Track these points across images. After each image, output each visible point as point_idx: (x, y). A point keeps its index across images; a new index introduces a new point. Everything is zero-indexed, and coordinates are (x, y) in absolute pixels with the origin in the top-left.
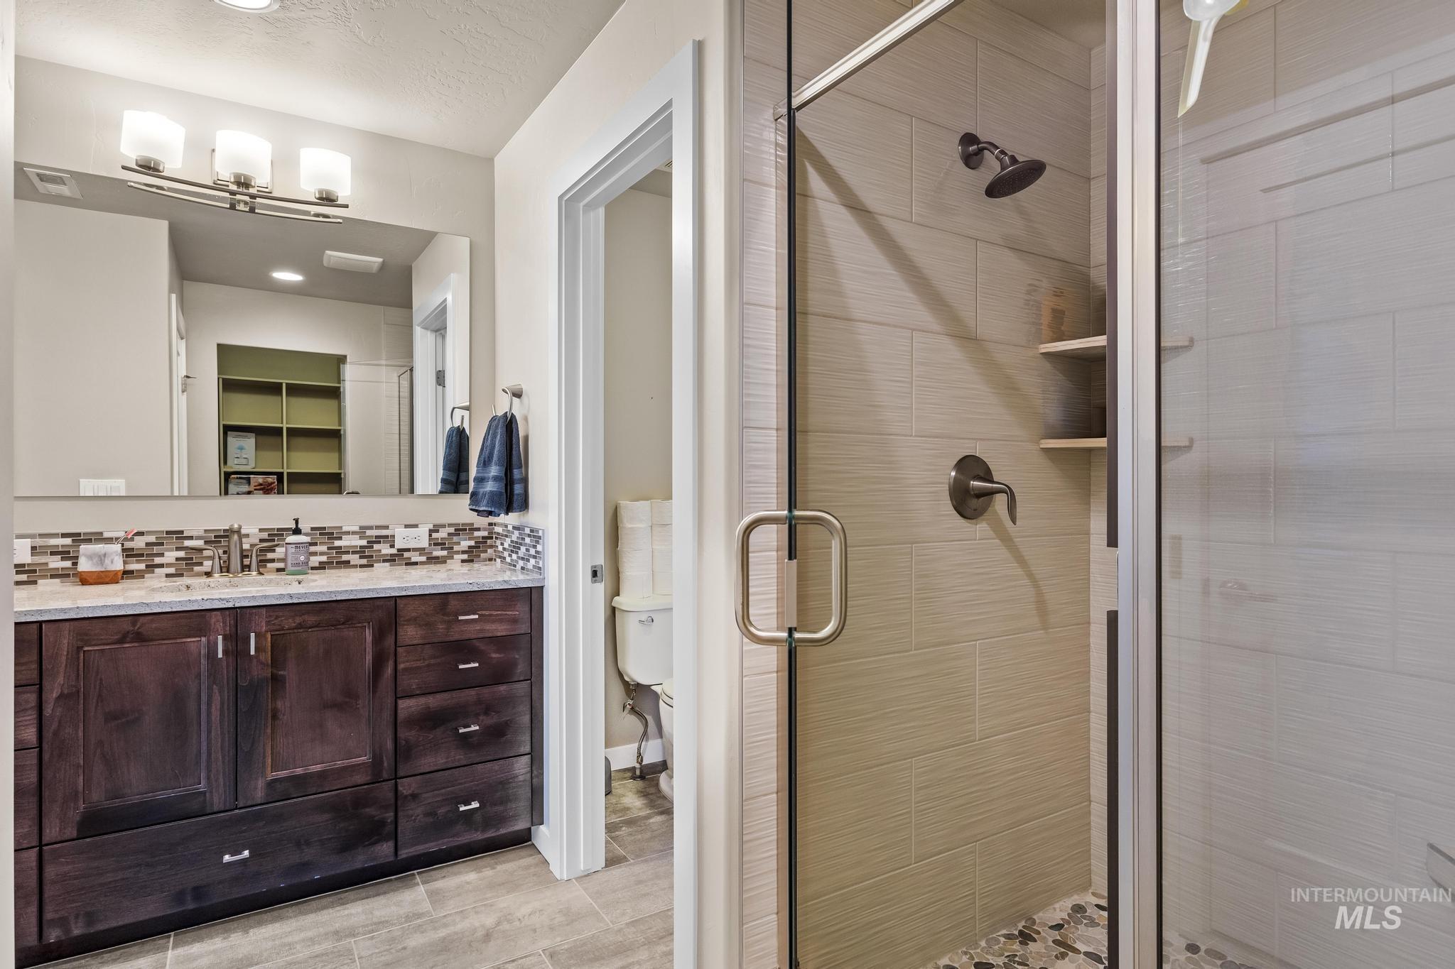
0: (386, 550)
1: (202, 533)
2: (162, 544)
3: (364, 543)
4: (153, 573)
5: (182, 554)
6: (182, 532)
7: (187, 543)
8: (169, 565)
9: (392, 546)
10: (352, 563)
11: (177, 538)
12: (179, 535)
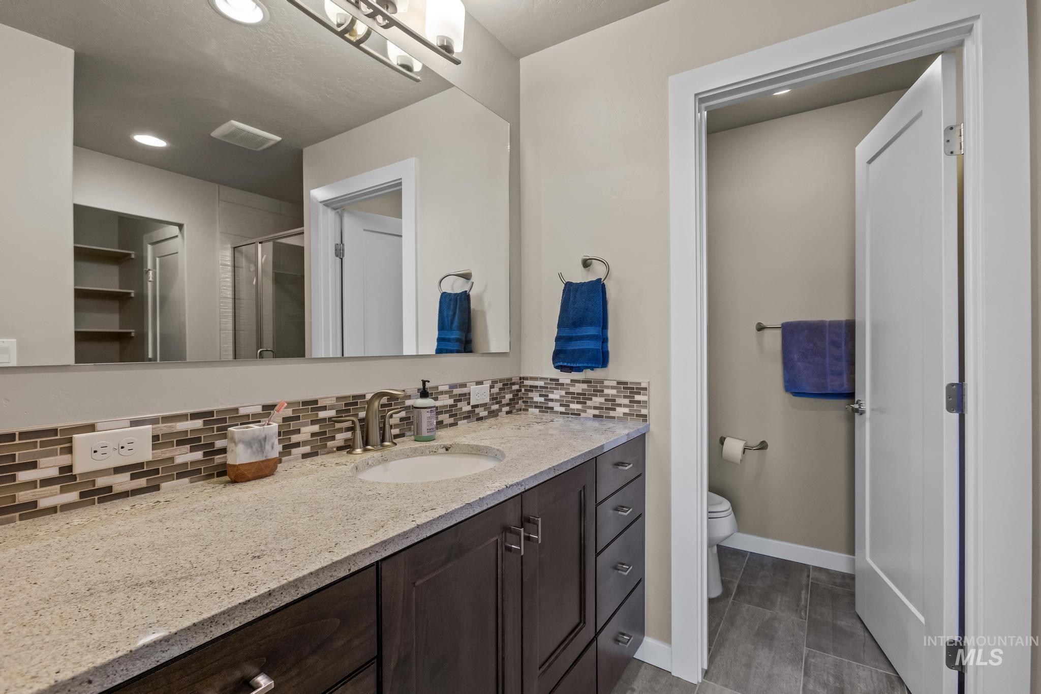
0: (466, 408)
1: (334, 402)
2: (298, 418)
3: (451, 402)
4: (290, 455)
5: (316, 428)
6: (316, 402)
7: (322, 414)
8: (305, 443)
9: (469, 404)
10: (445, 423)
11: (313, 409)
12: (312, 405)
